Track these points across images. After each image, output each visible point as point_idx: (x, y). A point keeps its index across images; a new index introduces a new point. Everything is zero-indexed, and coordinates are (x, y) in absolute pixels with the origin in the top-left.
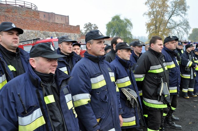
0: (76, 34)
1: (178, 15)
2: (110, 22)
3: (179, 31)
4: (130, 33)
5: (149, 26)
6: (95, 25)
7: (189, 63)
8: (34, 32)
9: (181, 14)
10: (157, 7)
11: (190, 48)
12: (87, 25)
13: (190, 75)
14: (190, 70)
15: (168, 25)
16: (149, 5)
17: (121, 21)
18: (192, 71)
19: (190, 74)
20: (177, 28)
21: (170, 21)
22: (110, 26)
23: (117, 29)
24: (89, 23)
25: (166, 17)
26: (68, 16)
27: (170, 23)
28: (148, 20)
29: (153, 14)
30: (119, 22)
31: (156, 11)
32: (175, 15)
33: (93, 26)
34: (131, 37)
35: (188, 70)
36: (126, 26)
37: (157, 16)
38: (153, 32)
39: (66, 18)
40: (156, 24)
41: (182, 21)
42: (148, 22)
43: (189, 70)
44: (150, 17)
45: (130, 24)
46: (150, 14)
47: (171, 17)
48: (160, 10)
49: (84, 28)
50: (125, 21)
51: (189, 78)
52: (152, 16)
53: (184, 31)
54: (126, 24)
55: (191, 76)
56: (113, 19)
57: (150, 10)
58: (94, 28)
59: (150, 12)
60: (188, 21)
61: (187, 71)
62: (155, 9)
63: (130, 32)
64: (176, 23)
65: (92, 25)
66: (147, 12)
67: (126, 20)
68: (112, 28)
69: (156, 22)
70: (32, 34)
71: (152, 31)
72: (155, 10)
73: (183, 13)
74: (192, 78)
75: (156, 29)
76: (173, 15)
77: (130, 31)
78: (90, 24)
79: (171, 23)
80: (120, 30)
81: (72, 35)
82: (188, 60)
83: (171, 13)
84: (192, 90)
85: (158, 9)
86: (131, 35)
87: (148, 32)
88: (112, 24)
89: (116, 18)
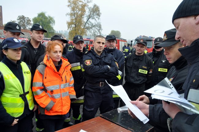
1: (93, 18)
3: (94, 31)
5: (69, 24)
6: (28, 18)
9: (96, 18)
12: (20, 17)
15: (87, 25)
16: (71, 8)
20: (93, 28)
24: (23, 16)
25: (85, 19)
27: (88, 23)
31: (76, 13)
32: (91, 18)
36: (50, 23)
41: (96, 23)
42: (68, 21)
44: (71, 17)
45: (52, 21)
46: (71, 15)
47: (89, 19)
49: (17, 19)
53: (98, 32)
54: (50, 20)
56: (39, 15)
57: (72, 12)
58: (27, 20)
60: (101, 24)
62: (76, 11)
64: (92, 24)
65: (26, 17)
66: (70, 12)
67: (49, 17)
71: (72, 29)
73: (97, 17)
75: (76, 27)
85: (78, 12)
87: (69, 29)
88: (37, 19)
89: (42, 15)
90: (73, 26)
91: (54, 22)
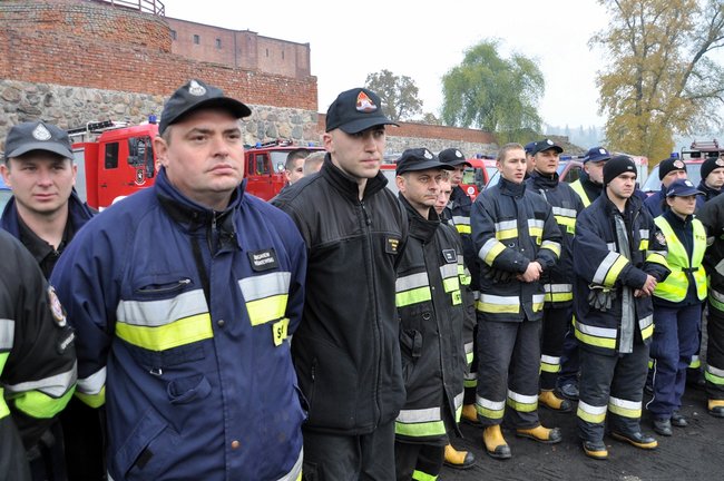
0: (299, 111)
2: (455, 70)
4: (532, 114)
5: (609, 85)
6: (406, 79)
7: (604, 265)
8: (127, 97)
10: (646, 11)
11: (625, 177)
12: (375, 79)
13: (613, 333)
14: (618, 301)
15: (692, 83)
16: (615, 5)
17: (499, 66)
18: (627, 308)
19: (617, 326)
21: (700, 67)
22: (456, 84)
23: (483, 96)
24: (385, 72)
25: (685, 53)
26: (307, 45)
27: (697, 74)
28: (605, 61)
29: (631, 38)
30: (491, 68)
31: (642, 27)
33: (401, 84)
34: (538, 128)
35: (604, 302)
36: (520, 86)
37: (646, 48)
38: (628, 112)
39: (300, 52)
40: (640, 79)
42: (605, 72)
43: (609, 306)
44: (617, 50)
45: (533, 77)
46: (615, 38)
47: (704, 50)
48: (658, 22)
50: (516, 66)
51: (611, 344)
52: (625, 47)
54: (519, 77)
55: (618, 339)
56: (471, 57)
57: (620, 24)
58: (402, 90)
59: (618, 32)
61: (597, 307)
62: (638, 19)
63: (534, 110)
65: (397, 78)
66: (607, 29)
67: (518, 60)
68: (464, 91)
69: (640, 71)
70: (119, 107)
71: (622, 107)
72: (638, 23)
74: (627, 348)
75: (640, 97)
76: (713, 44)
77: (533, 103)
78: (388, 74)
79: (704, 74)
80: (496, 99)
81: (285, 112)
82: (611, 246)
83: (705, 35)
84: (631, 409)
85: (651, 19)
86: (537, 120)
87: (607, 108)
88: (463, 76)
89: (483, 55)
90: (625, 92)
91: (540, 81)
